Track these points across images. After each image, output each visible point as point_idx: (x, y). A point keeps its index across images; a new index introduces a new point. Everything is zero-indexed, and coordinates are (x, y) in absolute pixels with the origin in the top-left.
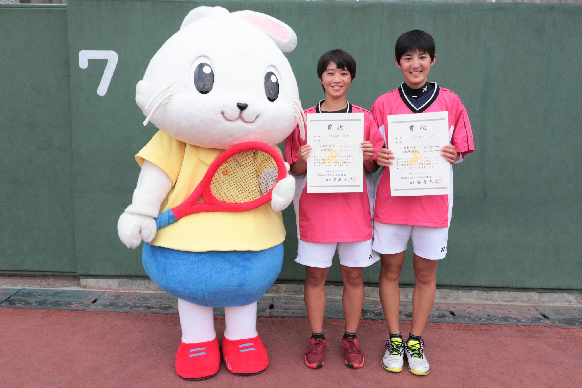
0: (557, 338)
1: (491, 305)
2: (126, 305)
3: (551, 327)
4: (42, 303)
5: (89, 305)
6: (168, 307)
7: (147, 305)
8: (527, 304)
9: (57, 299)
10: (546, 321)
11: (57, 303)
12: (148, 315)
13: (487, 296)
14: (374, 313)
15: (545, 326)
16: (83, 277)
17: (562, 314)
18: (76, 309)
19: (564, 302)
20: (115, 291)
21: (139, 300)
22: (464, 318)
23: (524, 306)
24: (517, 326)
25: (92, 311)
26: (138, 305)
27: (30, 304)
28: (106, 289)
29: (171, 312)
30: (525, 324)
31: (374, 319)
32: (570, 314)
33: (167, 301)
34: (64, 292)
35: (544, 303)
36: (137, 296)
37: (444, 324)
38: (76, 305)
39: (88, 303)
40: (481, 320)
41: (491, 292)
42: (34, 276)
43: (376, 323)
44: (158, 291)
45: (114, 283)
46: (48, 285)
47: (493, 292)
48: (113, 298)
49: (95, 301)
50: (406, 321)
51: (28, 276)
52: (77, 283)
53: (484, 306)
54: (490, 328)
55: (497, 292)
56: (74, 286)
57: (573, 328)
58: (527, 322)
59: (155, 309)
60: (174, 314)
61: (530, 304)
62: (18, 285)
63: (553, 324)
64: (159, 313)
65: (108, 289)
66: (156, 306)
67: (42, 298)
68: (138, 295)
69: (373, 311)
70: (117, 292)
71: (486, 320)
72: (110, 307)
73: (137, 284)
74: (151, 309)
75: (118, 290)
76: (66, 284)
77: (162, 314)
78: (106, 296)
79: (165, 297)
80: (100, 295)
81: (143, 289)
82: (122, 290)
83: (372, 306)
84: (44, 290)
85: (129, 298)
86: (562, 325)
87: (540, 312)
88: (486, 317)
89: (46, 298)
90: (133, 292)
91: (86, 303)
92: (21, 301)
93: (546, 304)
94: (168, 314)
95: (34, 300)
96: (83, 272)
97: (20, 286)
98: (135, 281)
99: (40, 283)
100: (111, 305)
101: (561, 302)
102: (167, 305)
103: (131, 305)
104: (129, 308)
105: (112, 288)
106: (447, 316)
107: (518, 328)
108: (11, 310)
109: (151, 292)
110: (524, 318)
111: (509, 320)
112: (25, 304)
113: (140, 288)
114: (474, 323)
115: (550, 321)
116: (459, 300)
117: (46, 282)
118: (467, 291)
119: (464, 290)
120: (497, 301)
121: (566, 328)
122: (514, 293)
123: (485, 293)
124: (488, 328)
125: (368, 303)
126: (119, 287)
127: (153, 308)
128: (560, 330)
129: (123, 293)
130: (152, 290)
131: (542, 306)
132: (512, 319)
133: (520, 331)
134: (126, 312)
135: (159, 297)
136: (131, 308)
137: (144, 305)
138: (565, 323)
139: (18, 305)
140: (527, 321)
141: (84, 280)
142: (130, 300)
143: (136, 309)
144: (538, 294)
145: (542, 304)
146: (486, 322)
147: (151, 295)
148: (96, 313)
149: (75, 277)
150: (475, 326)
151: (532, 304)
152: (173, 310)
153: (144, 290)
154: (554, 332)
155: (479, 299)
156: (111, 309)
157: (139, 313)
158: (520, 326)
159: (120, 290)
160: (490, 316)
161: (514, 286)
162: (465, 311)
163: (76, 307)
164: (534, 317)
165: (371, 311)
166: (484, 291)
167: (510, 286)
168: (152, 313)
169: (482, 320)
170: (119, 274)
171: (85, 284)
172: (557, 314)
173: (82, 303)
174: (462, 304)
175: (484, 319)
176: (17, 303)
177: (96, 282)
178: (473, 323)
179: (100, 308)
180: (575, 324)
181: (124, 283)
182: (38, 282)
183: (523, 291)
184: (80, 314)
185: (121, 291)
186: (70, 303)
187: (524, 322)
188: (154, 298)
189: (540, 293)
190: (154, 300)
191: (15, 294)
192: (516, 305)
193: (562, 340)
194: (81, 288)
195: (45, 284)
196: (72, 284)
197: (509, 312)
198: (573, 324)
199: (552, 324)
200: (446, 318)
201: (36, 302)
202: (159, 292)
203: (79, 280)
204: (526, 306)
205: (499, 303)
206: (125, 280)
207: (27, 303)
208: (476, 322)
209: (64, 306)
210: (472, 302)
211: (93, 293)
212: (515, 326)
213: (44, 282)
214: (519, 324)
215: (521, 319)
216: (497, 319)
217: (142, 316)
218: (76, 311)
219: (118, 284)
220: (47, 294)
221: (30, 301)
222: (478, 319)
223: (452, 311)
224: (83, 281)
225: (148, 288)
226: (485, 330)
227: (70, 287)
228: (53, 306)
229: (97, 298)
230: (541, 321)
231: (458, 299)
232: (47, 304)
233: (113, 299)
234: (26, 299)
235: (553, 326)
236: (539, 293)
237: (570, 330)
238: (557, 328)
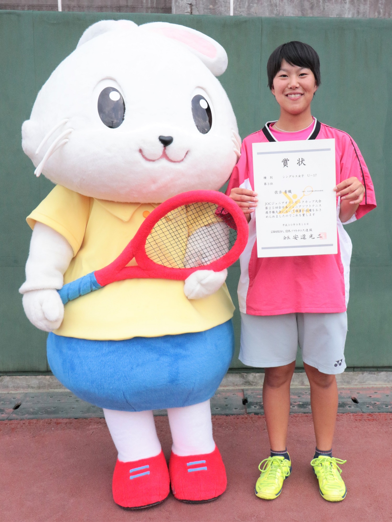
22: (368, 406)
37: (344, 414)
43: (260, 418)
50: (298, 413)
83: (258, 396)
106: (348, 404)
116: (364, 384)
118: (373, 373)
119: (371, 371)
150: (380, 415)
162: (371, 397)
174: (368, 389)
178: (378, 411)
200: (348, 408)
210: (380, 386)
223: (354, 398)
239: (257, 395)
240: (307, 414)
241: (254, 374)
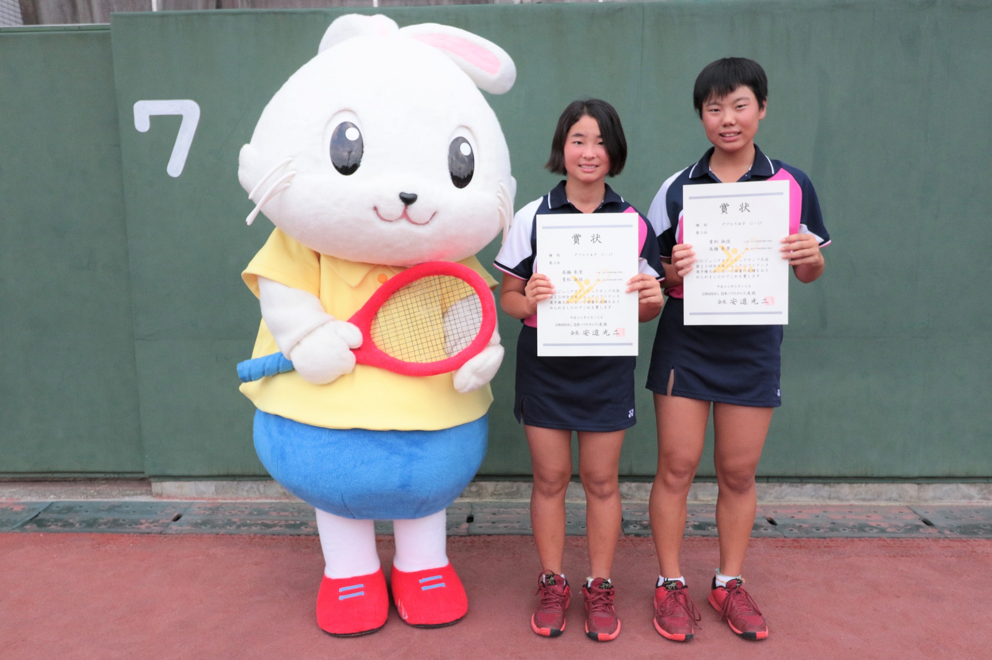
0: (946, 557)
1: (837, 506)
2: (230, 523)
3: (936, 540)
4: (91, 524)
5: (167, 525)
6: (298, 524)
7: (264, 521)
8: (897, 504)
9: (116, 516)
10: (930, 530)
11: (115, 523)
12: (267, 537)
13: (831, 492)
14: (641, 525)
15: (927, 538)
16: (156, 480)
17: (956, 518)
18: (148, 530)
19: (960, 499)
20: (209, 501)
21: (251, 514)
22: (790, 528)
23: (891, 506)
24: (880, 539)
25: (174, 534)
26: (249, 522)
27: (72, 525)
28: (195, 499)
29: (304, 533)
30: (895, 535)
31: (640, 535)
32: (970, 517)
33: (296, 514)
34: (126, 504)
35: (926, 501)
36: (246, 508)
37: (758, 539)
38: (147, 524)
39: (167, 521)
40: (819, 531)
41: (837, 485)
42: (75, 481)
43: (643, 541)
44: (280, 499)
45: (208, 488)
46: (99, 494)
47: (840, 485)
48: (208, 513)
49: (177, 518)
51: (65, 480)
52: (147, 490)
53: (825, 509)
54: (835, 543)
55: (848, 485)
56: (141, 494)
57: (973, 539)
58: (896, 533)
59: (277, 529)
60: (309, 536)
61: (902, 504)
62: (50, 495)
63: (941, 534)
64: (284, 534)
65: (197, 499)
66: (279, 523)
67: (89, 516)
68: (248, 506)
69: (639, 521)
70: (213, 503)
71: (828, 530)
72: (203, 527)
73: (246, 488)
74: (271, 527)
75: (214, 499)
76: (128, 492)
77: (291, 535)
78: (196, 509)
79: (294, 508)
80: (186, 509)
81: (255, 496)
82: (221, 499)
83: (637, 514)
84: (92, 502)
85: (233, 512)
86: (954, 536)
87: (919, 515)
88: (829, 526)
89: (98, 515)
90: (239, 501)
91: (164, 521)
92: (56, 521)
93: (930, 503)
94: (299, 535)
95: (78, 518)
96: (156, 472)
97: (52, 496)
98: (242, 483)
99: (85, 491)
100: (204, 523)
101: (955, 499)
102: (297, 521)
103: (238, 523)
104: (234, 527)
105: (204, 496)
106: (762, 526)
107: (881, 542)
108: (41, 535)
109: (269, 501)
110: (891, 526)
111: (867, 529)
112: (64, 526)
113: (251, 496)
114: (808, 536)
115: (935, 529)
116: (782, 500)
117: (95, 490)
118: (796, 485)
119: (792, 483)
120: (848, 501)
121: (962, 541)
122: (876, 485)
123: (827, 488)
124: (831, 544)
125: (630, 510)
126: (216, 494)
127: (275, 525)
128: (953, 544)
129: (224, 503)
130: (271, 498)
131: (924, 506)
132: (872, 528)
133: (885, 546)
134: (231, 534)
135: (283, 508)
136: (239, 527)
137: (259, 522)
138: (962, 533)
139: (53, 527)
140: (897, 531)
141: (158, 484)
142: (236, 514)
143: (246, 528)
144: (915, 487)
145: (923, 503)
146: (827, 535)
147: (270, 506)
148: (181, 537)
149: (143, 480)
150: (809, 541)
151: (906, 504)
152: (308, 529)
153: (257, 499)
154: (941, 547)
155: (817, 498)
156: (206, 529)
157: (252, 535)
158: (885, 539)
159: (218, 499)
160: (835, 525)
161: (876, 475)
162: (793, 517)
163: (147, 527)
164: (910, 525)
165: (636, 522)
166: (825, 484)
167: (869, 474)
168: (273, 535)
169: (822, 531)
170: (215, 472)
171: (160, 491)
172: (948, 518)
173: (157, 521)
174: (789, 507)
175: (826, 530)
176: (49, 524)
177: (178, 487)
178: (806, 535)
179: (187, 528)
180: (977, 534)
181: (223, 487)
182: (81, 490)
183: (891, 481)
184: (155, 539)
185: (220, 501)
186: (137, 523)
187: (889, 532)
188: (275, 511)
189: (920, 486)
190: (275, 514)
191: (45, 510)
192: (879, 506)
193: (954, 559)
194: (154, 497)
195: (93, 493)
196: (138, 492)
197: (868, 516)
198: (974, 533)
199: (938, 535)
200: (762, 530)
201: (81, 522)
202: (283, 501)
203: (150, 484)
204: (896, 506)
205: (850, 503)
206: (225, 482)
207: (66, 524)
208: (811, 535)
209: (127, 526)
210: (805, 503)
211: (174, 506)
212: (877, 539)
213: (91, 490)
214: (884, 536)
215: (887, 528)
216: (847, 529)
217: (256, 540)
218: (148, 535)
219: (214, 490)
220: (97, 508)
221: (71, 521)
222: (814, 530)
223: (770, 518)
224: (157, 487)
225: (263, 495)
226: (826, 547)
227: (134, 496)
228: (109, 527)
229: (181, 513)
230: (921, 530)
231: (782, 498)
232: (100, 525)
233: (208, 515)
234: (65, 517)
235: (941, 538)
236: (918, 484)
237: (969, 542)
238: (946, 540)
239: (635, 511)
240: (706, 538)
241: (629, 484)
